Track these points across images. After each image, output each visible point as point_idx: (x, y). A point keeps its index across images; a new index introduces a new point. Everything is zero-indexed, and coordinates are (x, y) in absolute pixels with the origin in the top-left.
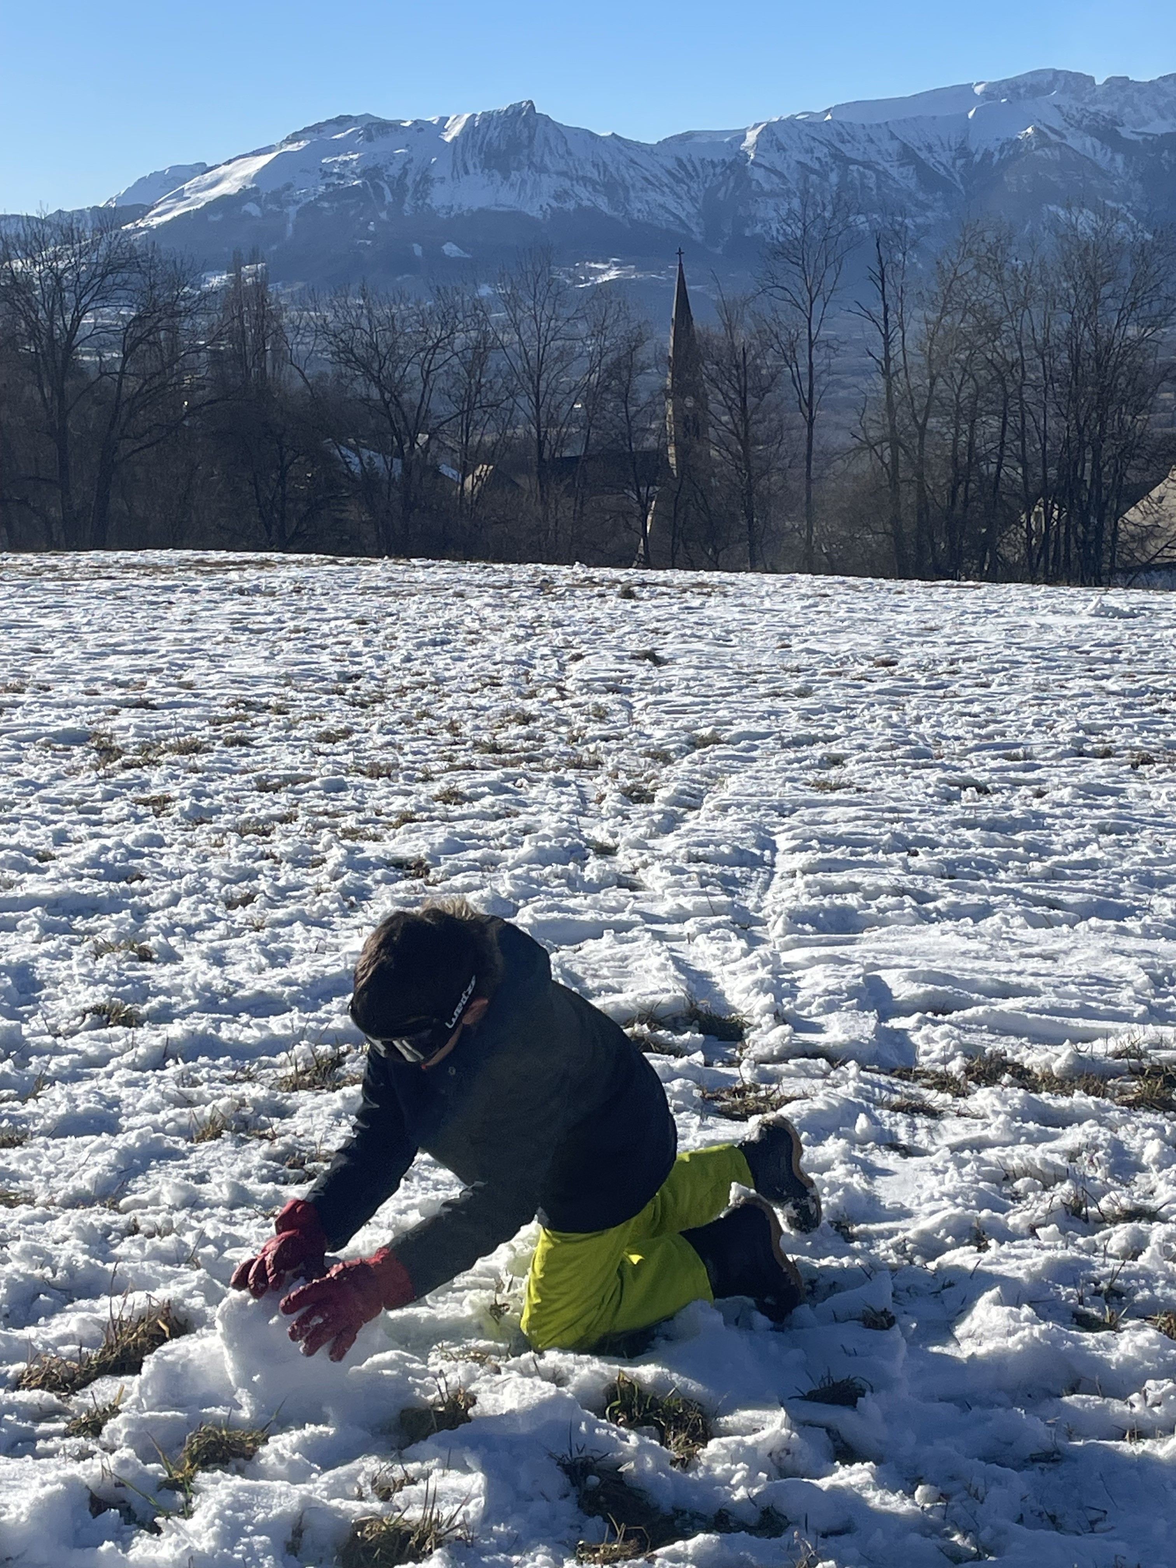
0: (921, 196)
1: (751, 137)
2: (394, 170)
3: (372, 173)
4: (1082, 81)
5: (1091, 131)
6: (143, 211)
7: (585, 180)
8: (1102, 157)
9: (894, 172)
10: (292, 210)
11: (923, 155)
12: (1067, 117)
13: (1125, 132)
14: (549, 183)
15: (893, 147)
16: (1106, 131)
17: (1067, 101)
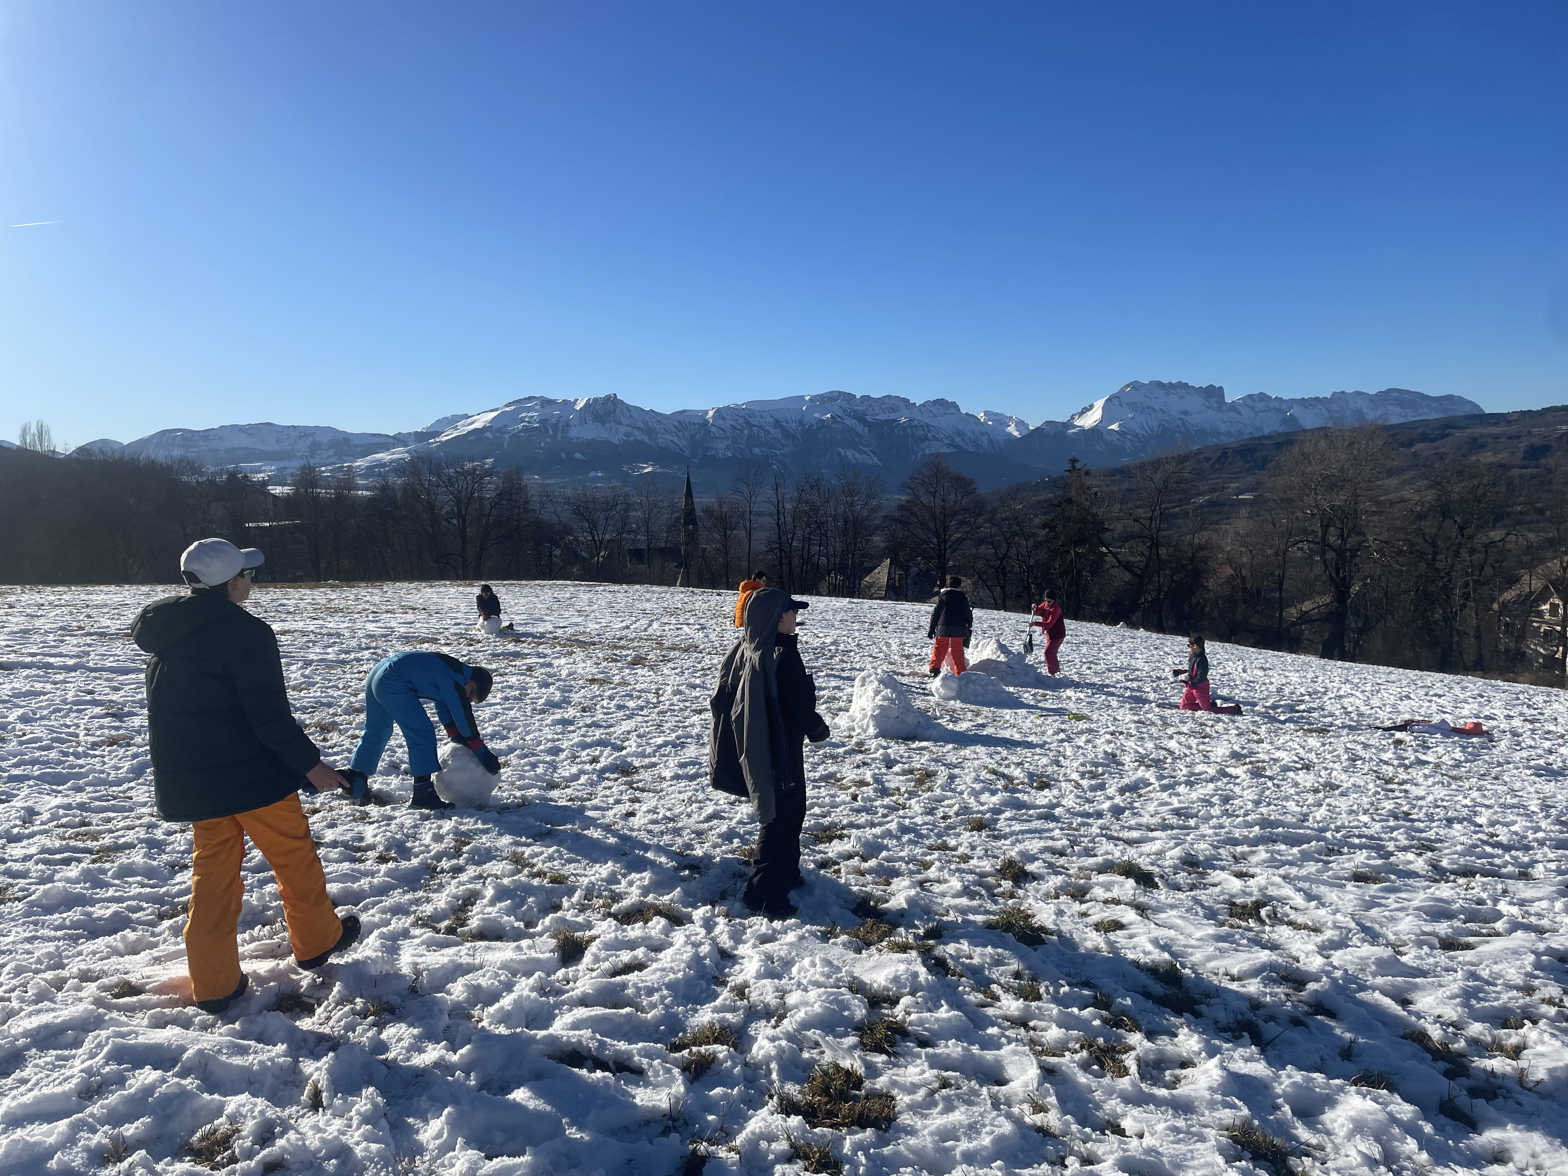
0: (783, 441)
1: (711, 413)
2: (554, 421)
3: (543, 421)
4: (851, 396)
5: (854, 417)
6: (438, 434)
7: (638, 428)
8: (860, 428)
9: (772, 431)
10: (507, 436)
11: (784, 424)
12: (845, 411)
13: (869, 418)
14: (623, 429)
15: (772, 420)
16: (861, 418)
17: (845, 404)
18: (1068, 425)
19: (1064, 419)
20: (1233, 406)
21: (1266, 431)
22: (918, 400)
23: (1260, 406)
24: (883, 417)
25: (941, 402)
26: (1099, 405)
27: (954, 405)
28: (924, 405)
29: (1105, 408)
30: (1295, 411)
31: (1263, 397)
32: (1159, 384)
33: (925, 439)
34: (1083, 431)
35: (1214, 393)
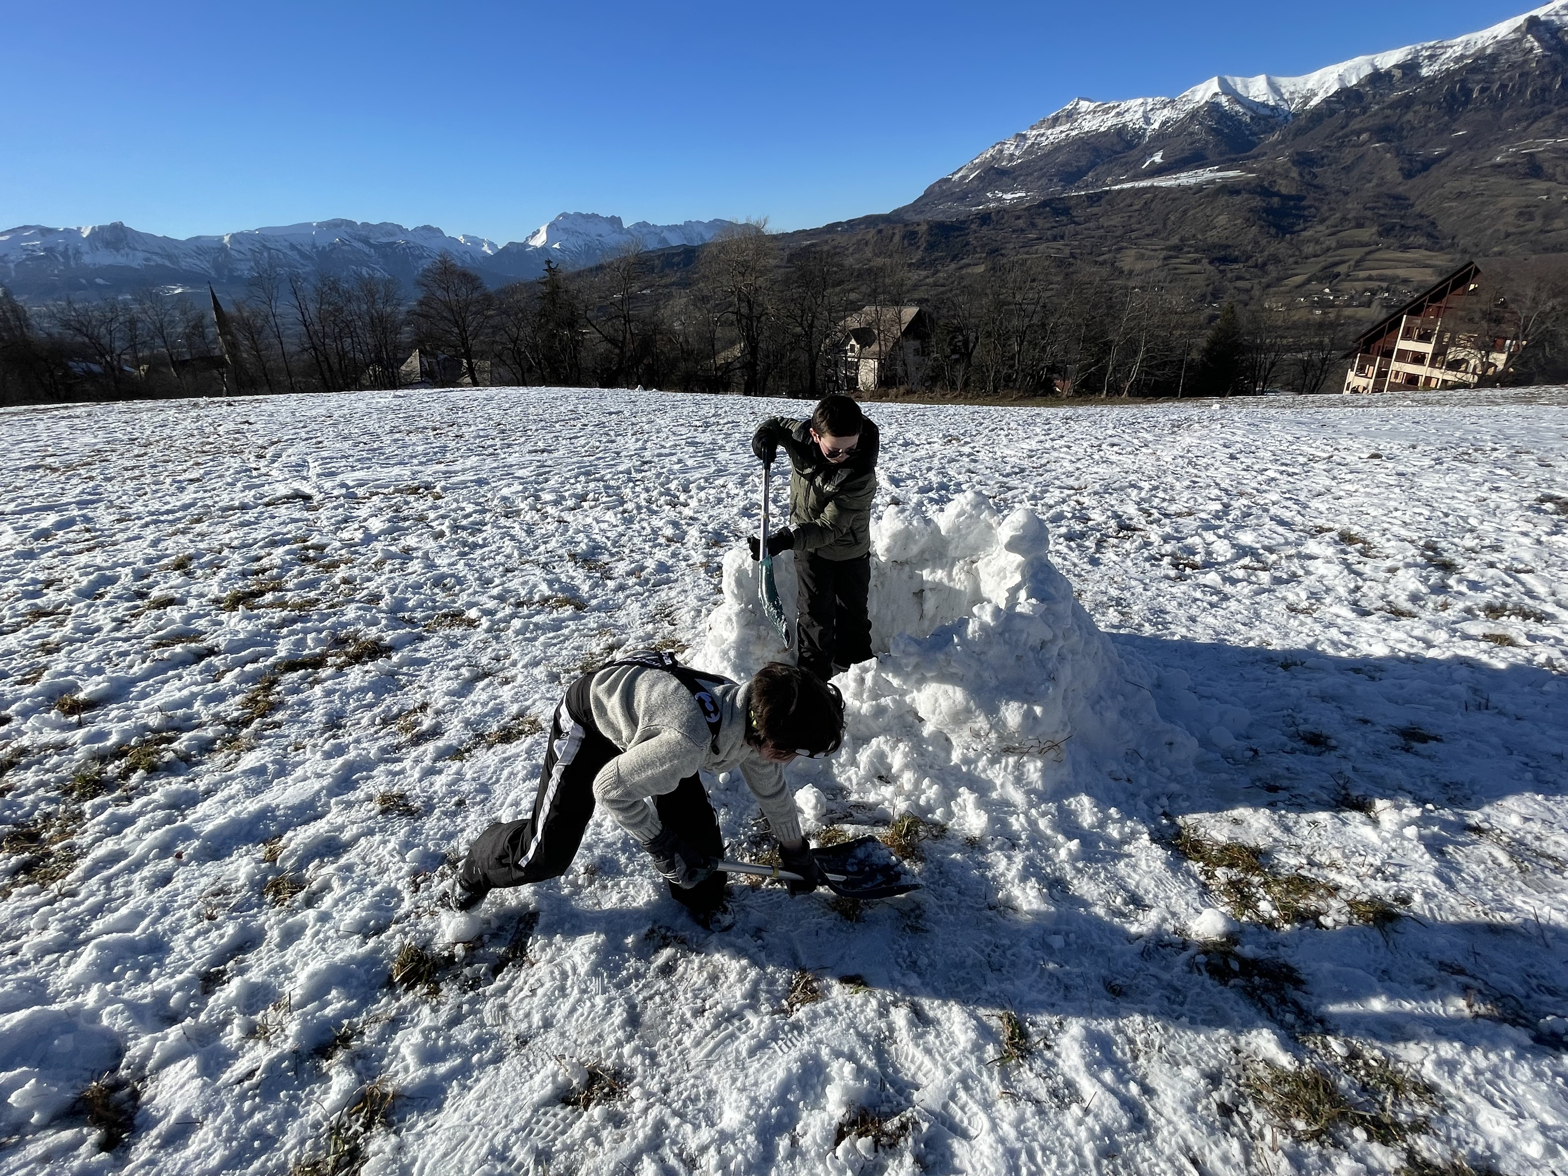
0: (302, 262)
1: (226, 239)
2: (61, 248)
4: (351, 224)
5: (360, 241)
9: (289, 253)
11: (299, 247)
12: (350, 235)
13: (372, 241)
15: (286, 243)
16: (366, 241)
17: (349, 230)
18: (525, 245)
19: (521, 240)
20: (628, 231)
21: (651, 248)
22: (410, 226)
23: (644, 230)
24: (384, 240)
25: (427, 228)
26: (543, 229)
27: (438, 230)
28: (415, 230)
29: (548, 232)
30: (665, 234)
31: (645, 224)
32: (581, 214)
33: (421, 257)
34: (536, 248)
35: (615, 221)
